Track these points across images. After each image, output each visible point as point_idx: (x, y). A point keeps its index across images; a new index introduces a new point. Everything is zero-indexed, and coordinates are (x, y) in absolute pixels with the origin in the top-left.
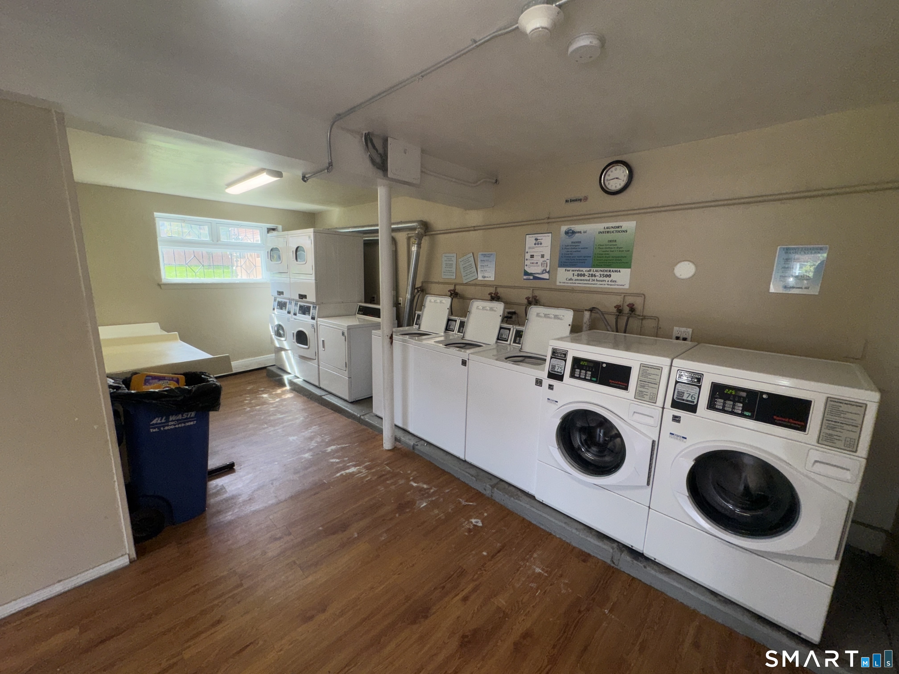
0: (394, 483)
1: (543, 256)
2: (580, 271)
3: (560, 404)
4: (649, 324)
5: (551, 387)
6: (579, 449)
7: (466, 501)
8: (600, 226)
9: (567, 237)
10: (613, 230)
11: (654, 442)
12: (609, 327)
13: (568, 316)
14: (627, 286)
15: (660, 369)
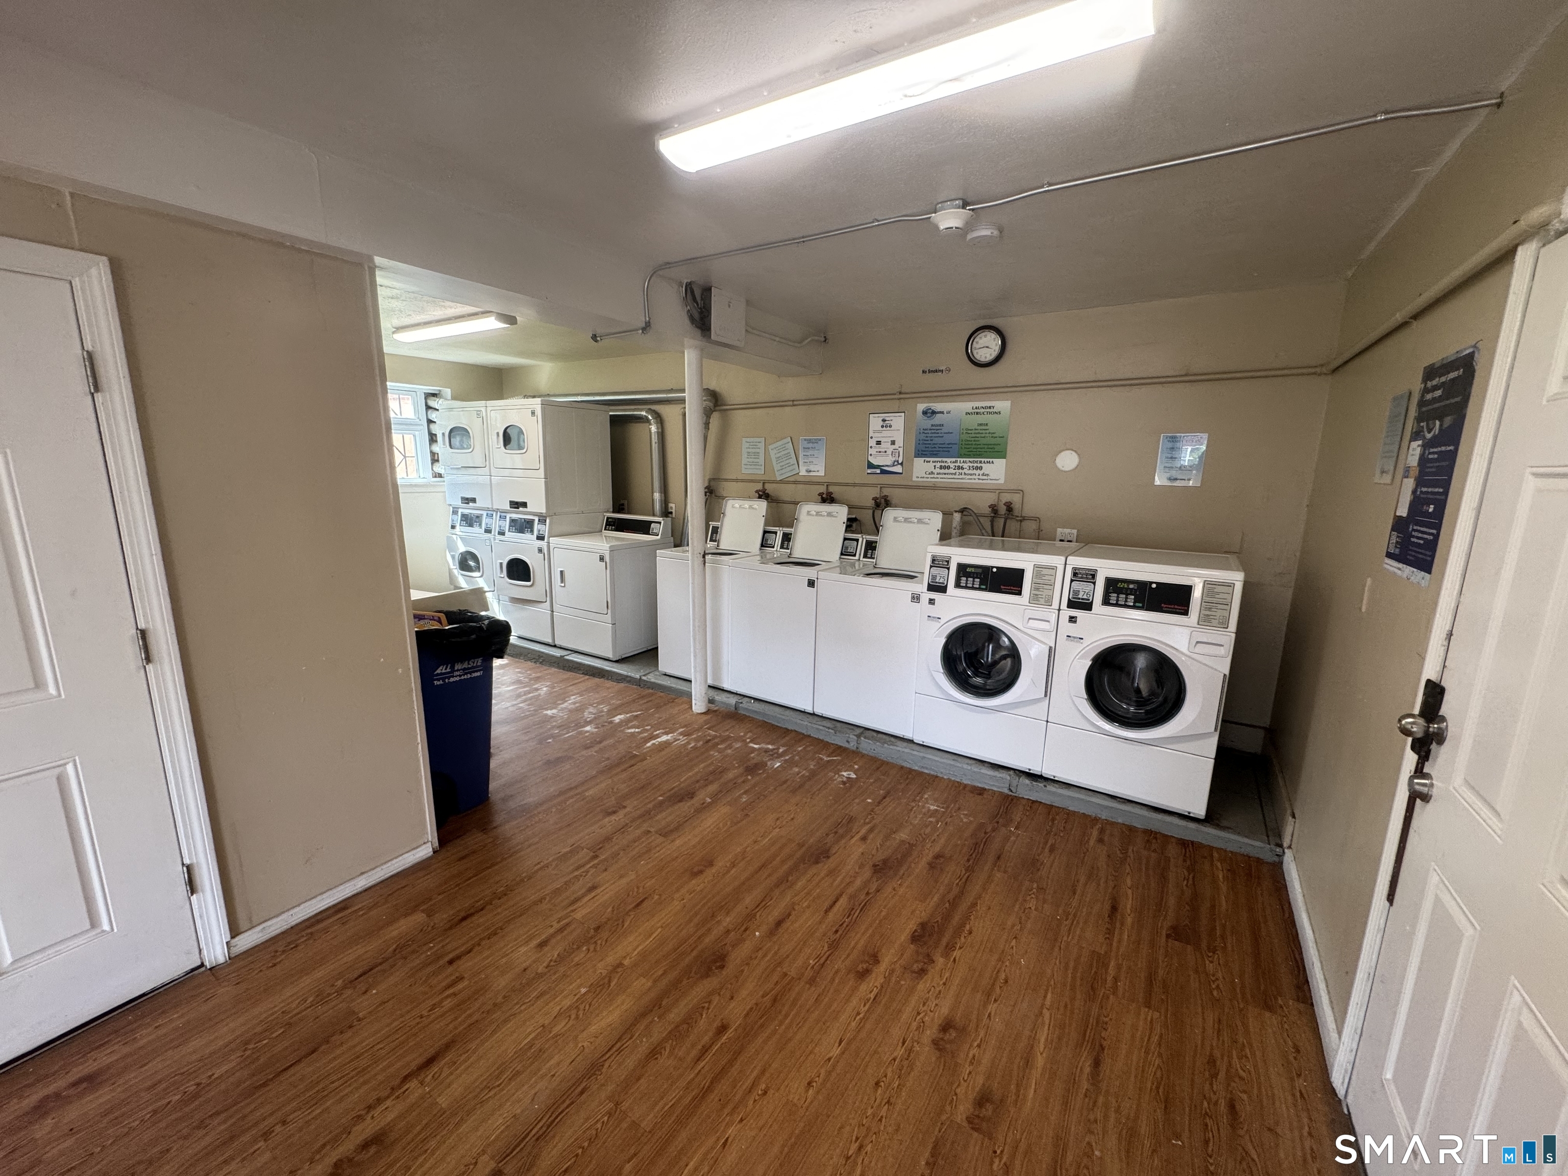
0: (730, 747)
1: (893, 443)
2: (942, 462)
3: (942, 621)
4: (1030, 526)
5: (932, 602)
6: (965, 671)
7: (829, 756)
8: (968, 406)
9: (926, 418)
10: (983, 410)
11: (1050, 648)
12: (983, 531)
13: (935, 519)
14: (1002, 481)
15: (1054, 568)
